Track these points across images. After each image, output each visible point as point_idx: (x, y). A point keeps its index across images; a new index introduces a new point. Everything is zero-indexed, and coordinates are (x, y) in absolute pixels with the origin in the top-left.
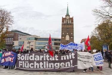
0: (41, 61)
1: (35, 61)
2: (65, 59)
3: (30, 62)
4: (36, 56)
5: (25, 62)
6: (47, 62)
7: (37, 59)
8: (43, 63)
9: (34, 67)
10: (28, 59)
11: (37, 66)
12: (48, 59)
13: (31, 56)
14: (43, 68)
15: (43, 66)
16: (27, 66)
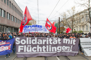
0: (44, 45)
1: (38, 45)
2: (66, 43)
3: (33, 46)
4: (38, 40)
5: (27, 46)
6: (50, 46)
7: (40, 43)
8: (46, 46)
9: (37, 51)
10: (30, 43)
11: (39, 49)
12: (51, 43)
13: (33, 40)
14: (46, 51)
15: (46, 49)
16: (29, 50)
